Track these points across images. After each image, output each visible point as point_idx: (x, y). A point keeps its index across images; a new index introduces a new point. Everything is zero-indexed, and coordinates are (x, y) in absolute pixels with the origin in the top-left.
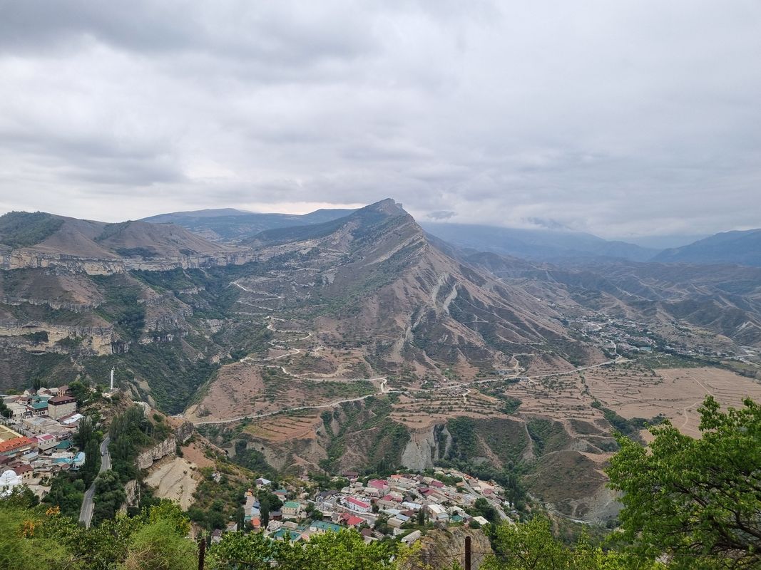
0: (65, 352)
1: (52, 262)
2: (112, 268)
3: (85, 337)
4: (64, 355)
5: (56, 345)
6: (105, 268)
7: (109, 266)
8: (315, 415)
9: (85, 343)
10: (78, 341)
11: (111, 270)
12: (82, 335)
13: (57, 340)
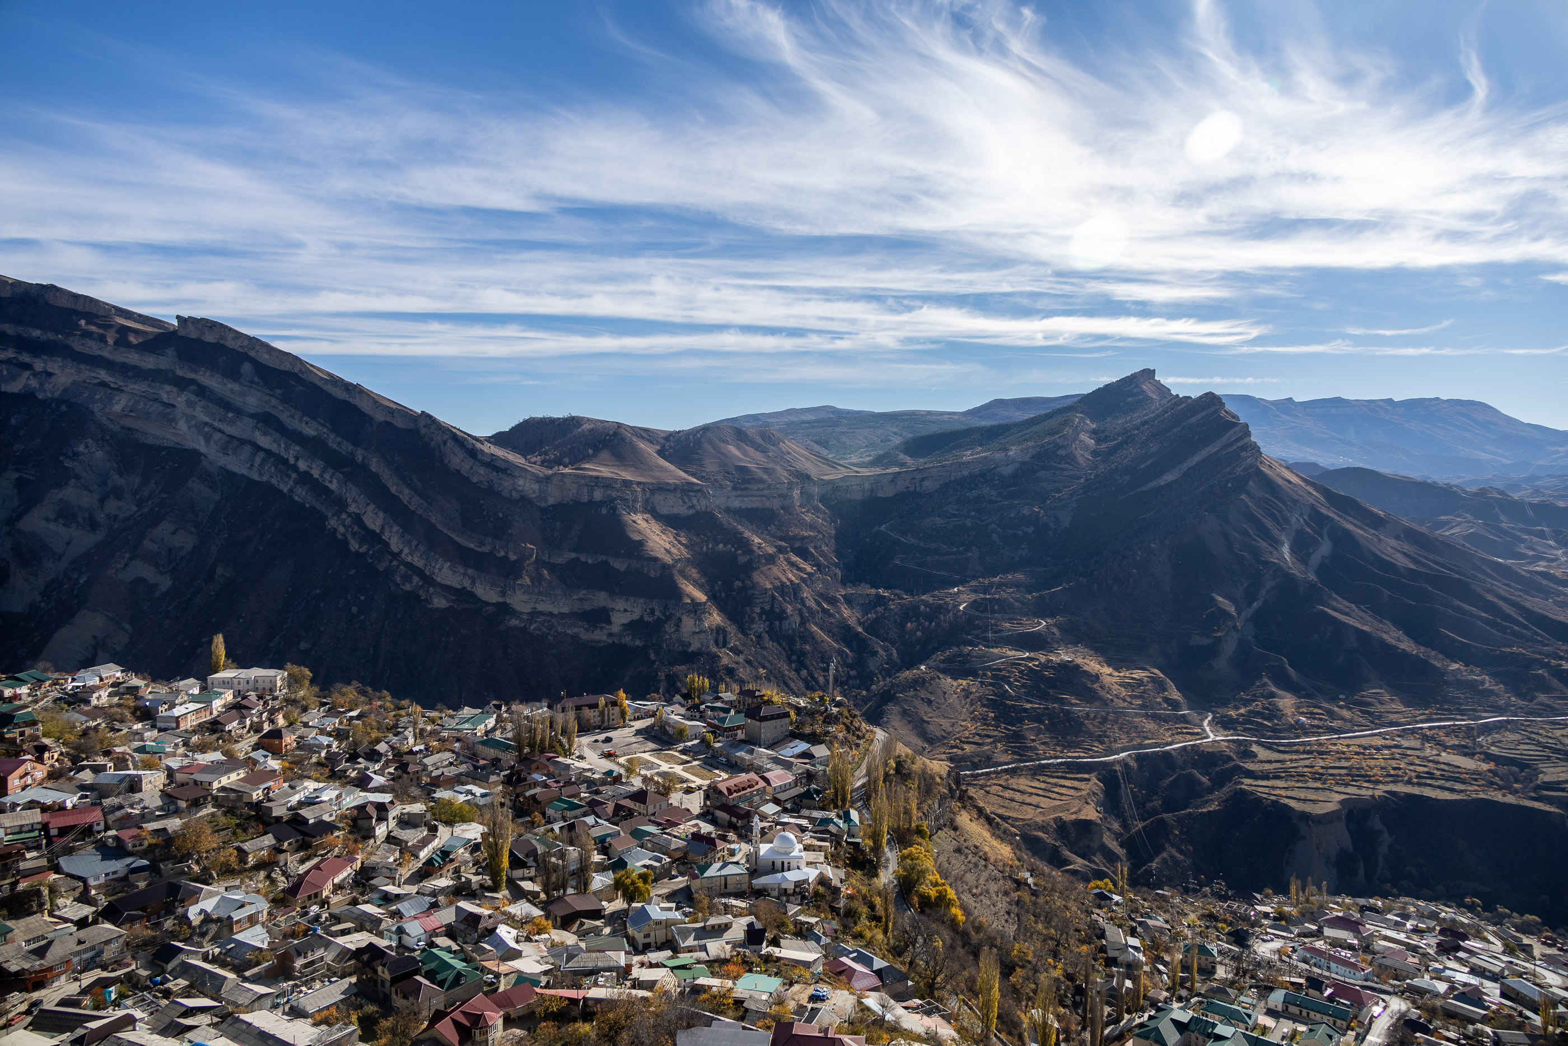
0: (638, 643)
1: (609, 492)
2: (695, 501)
3: (669, 618)
4: (638, 647)
5: (624, 630)
6: (684, 502)
7: (690, 500)
8: (1086, 776)
9: (670, 628)
10: (659, 624)
11: (693, 506)
12: (664, 614)
13: (625, 621)
